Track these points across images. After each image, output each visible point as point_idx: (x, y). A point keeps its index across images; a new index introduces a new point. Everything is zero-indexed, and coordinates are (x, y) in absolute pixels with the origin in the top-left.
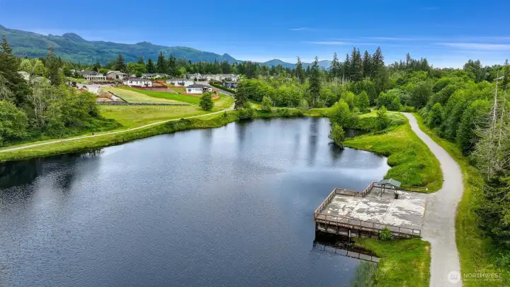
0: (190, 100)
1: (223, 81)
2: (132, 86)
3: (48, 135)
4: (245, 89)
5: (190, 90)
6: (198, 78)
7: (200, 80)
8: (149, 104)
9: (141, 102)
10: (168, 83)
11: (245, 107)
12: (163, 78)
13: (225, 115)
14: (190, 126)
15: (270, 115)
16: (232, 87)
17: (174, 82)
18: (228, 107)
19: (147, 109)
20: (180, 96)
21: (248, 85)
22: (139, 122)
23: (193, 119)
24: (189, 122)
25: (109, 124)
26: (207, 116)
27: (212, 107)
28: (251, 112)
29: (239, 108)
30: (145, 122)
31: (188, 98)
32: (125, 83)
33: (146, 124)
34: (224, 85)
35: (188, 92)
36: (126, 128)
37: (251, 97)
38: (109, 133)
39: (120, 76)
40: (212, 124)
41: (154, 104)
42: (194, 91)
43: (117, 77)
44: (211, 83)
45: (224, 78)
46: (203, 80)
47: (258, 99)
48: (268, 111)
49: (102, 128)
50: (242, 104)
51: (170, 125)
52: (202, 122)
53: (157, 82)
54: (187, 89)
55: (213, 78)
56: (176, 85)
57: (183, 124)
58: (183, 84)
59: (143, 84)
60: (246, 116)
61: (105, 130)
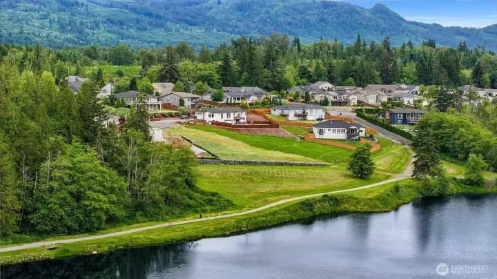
0: (325, 155)
1: (384, 104)
2: (214, 123)
3: (145, 215)
4: (432, 132)
5: (321, 132)
6: (331, 99)
7: (334, 104)
8: (255, 163)
9: (241, 159)
10: (275, 113)
11: (433, 174)
12: (264, 104)
13: (397, 189)
14: (338, 209)
15: (481, 190)
16: (405, 122)
17: (286, 112)
18: (399, 171)
19: (257, 173)
20: (306, 144)
21: (439, 125)
22: (255, 198)
23: (343, 196)
24: (336, 200)
25: (214, 202)
26: (364, 190)
27: (370, 171)
28: (444, 182)
29: (421, 176)
30: (264, 198)
31: (320, 149)
32: (199, 117)
33: (266, 202)
34: (387, 115)
35: (317, 136)
36: (241, 208)
37: (444, 150)
38: (220, 216)
39: (186, 100)
40: (375, 206)
41: (264, 164)
42: (329, 134)
43: (182, 103)
44: (359, 113)
45: (385, 99)
46: (341, 104)
47: (458, 154)
48: (479, 183)
49: (208, 208)
50: (428, 167)
51: (307, 205)
52: (358, 201)
53: (254, 112)
54: (316, 130)
55: (362, 98)
56: (292, 117)
57: (326, 204)
58: (304, 116)
59: (231, 119)
60: (435, 192)
61: (213, 211)
